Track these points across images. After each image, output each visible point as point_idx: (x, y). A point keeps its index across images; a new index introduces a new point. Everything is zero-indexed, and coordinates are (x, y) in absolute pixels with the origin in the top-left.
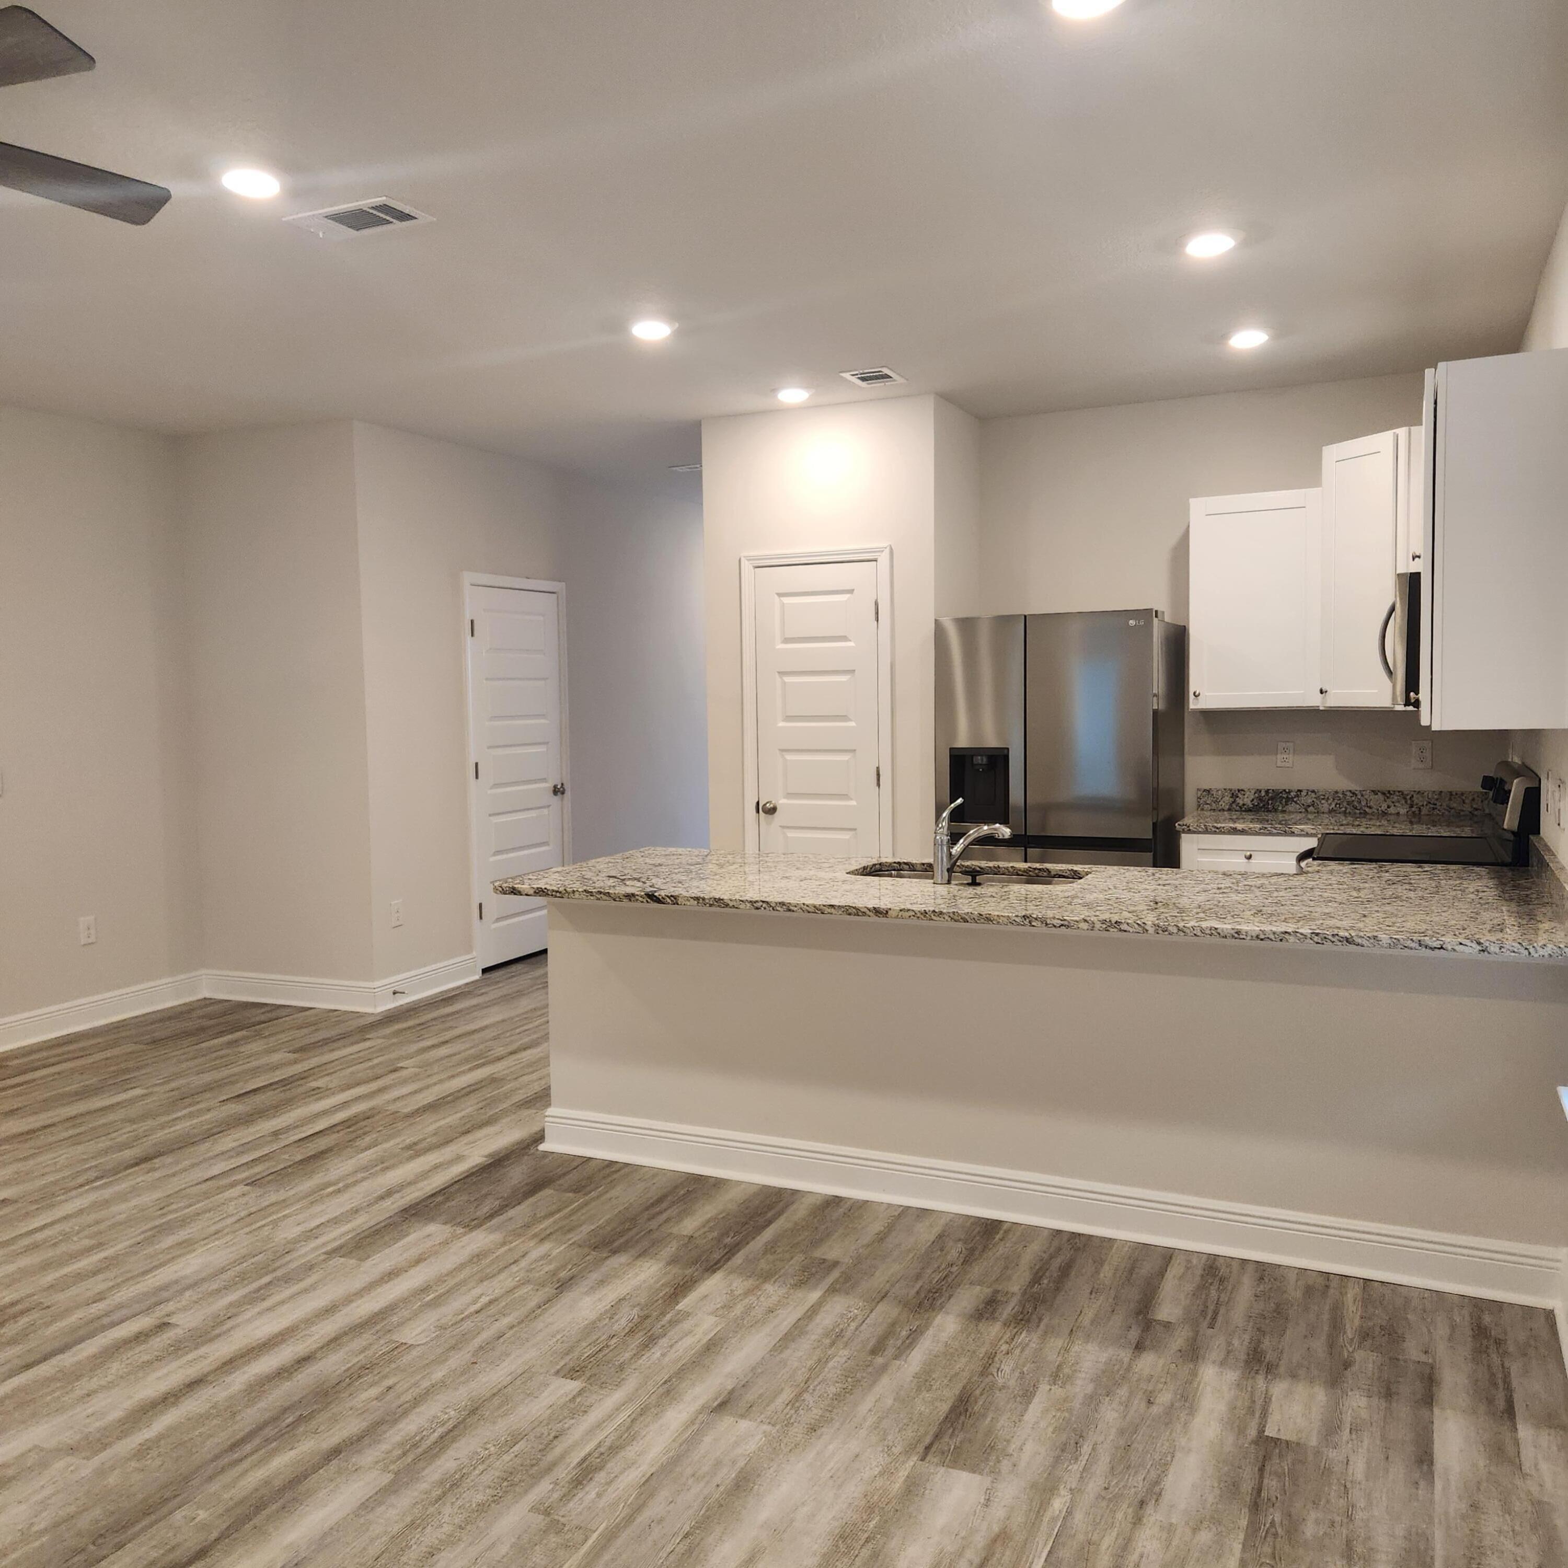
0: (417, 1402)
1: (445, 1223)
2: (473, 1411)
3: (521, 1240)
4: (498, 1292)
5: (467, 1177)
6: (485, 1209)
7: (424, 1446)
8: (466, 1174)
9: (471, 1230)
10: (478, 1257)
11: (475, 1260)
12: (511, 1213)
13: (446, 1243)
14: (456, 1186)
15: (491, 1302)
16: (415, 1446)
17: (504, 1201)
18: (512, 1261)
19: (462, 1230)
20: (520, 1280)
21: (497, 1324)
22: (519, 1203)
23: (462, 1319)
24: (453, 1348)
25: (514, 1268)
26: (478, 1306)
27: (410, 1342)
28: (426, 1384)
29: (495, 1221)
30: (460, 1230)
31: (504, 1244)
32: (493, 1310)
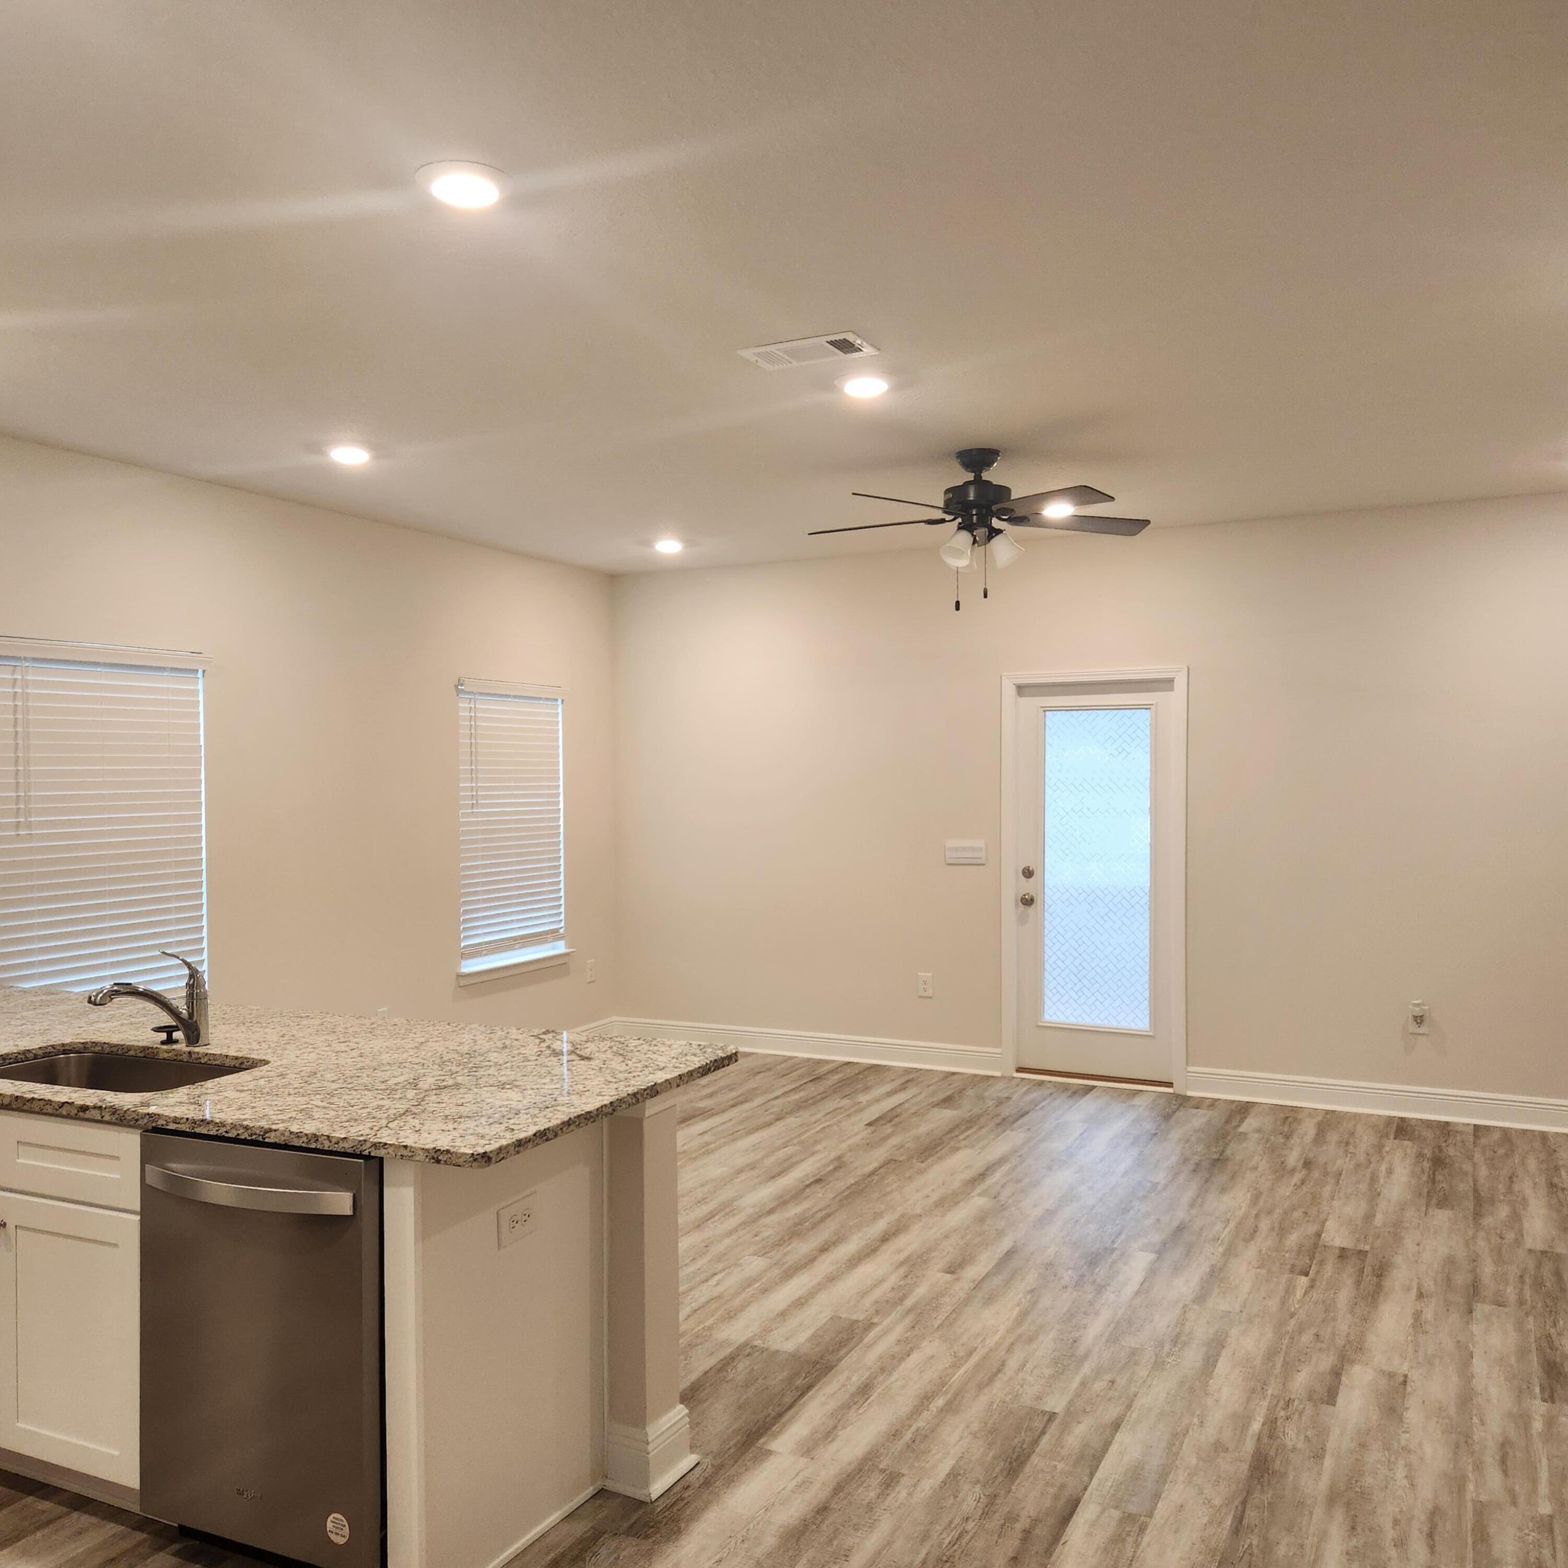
0: (735, 1230)
1: (778, 1351)
2: (699, 1226)
3: (695, 1331)
4: (704, 1287)
5: (780, 1415)
6: (742, 1366)
7: (722, 1214)
8: (784, 1420)
9: (745, 1345)
10: (730, 1316)
11: (732, 1314)
12: (712, 1362)
13: (767, 1331)
14: (788, 1400)
15: (707, 1280)
16: (727, 1214)
17: (725, 1377)
18: (699, 1312)
19: (756, 1343)
20: (688, 1295)
21: (698, 1267)
22: (706, 1373)
23: (725, 1270)
24: (724, 1255)
25: (694, 1305)
26: (716, 1278)
27: (756, 1257)
28: (734, 1237)
29: (728, 1351)
30: (758, 1342)
31: (710, 1328)
32: (704, 1276)
